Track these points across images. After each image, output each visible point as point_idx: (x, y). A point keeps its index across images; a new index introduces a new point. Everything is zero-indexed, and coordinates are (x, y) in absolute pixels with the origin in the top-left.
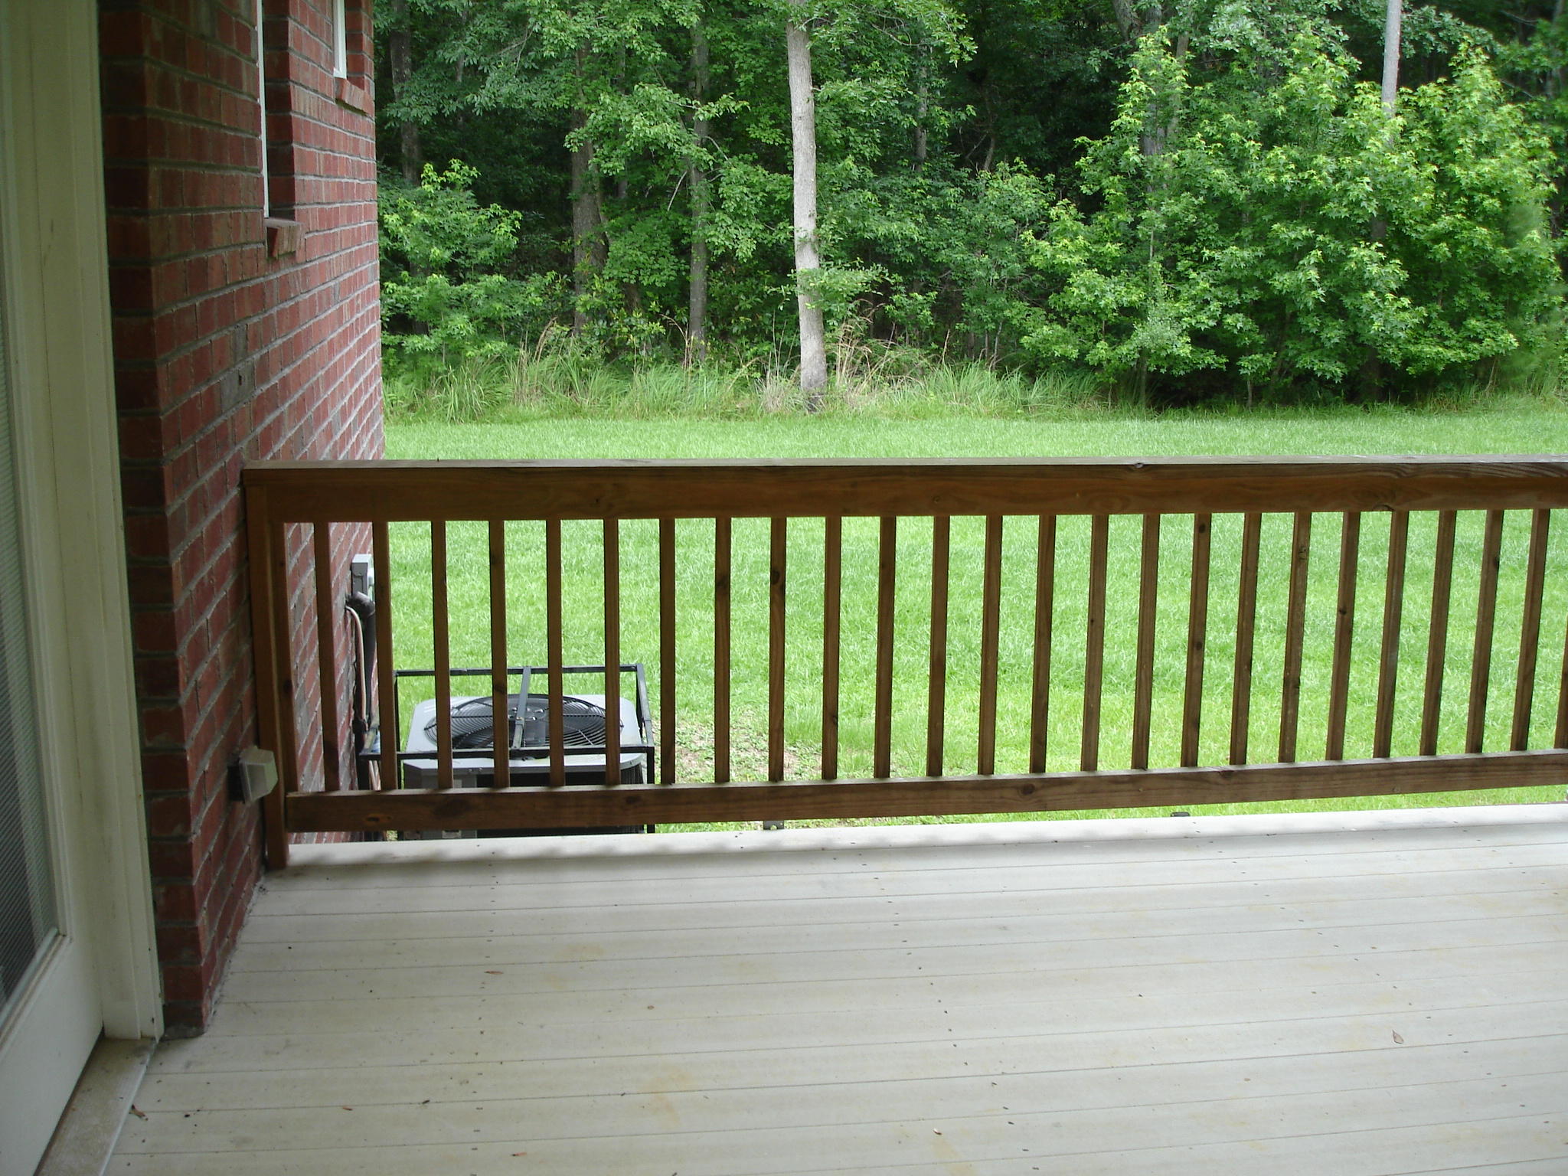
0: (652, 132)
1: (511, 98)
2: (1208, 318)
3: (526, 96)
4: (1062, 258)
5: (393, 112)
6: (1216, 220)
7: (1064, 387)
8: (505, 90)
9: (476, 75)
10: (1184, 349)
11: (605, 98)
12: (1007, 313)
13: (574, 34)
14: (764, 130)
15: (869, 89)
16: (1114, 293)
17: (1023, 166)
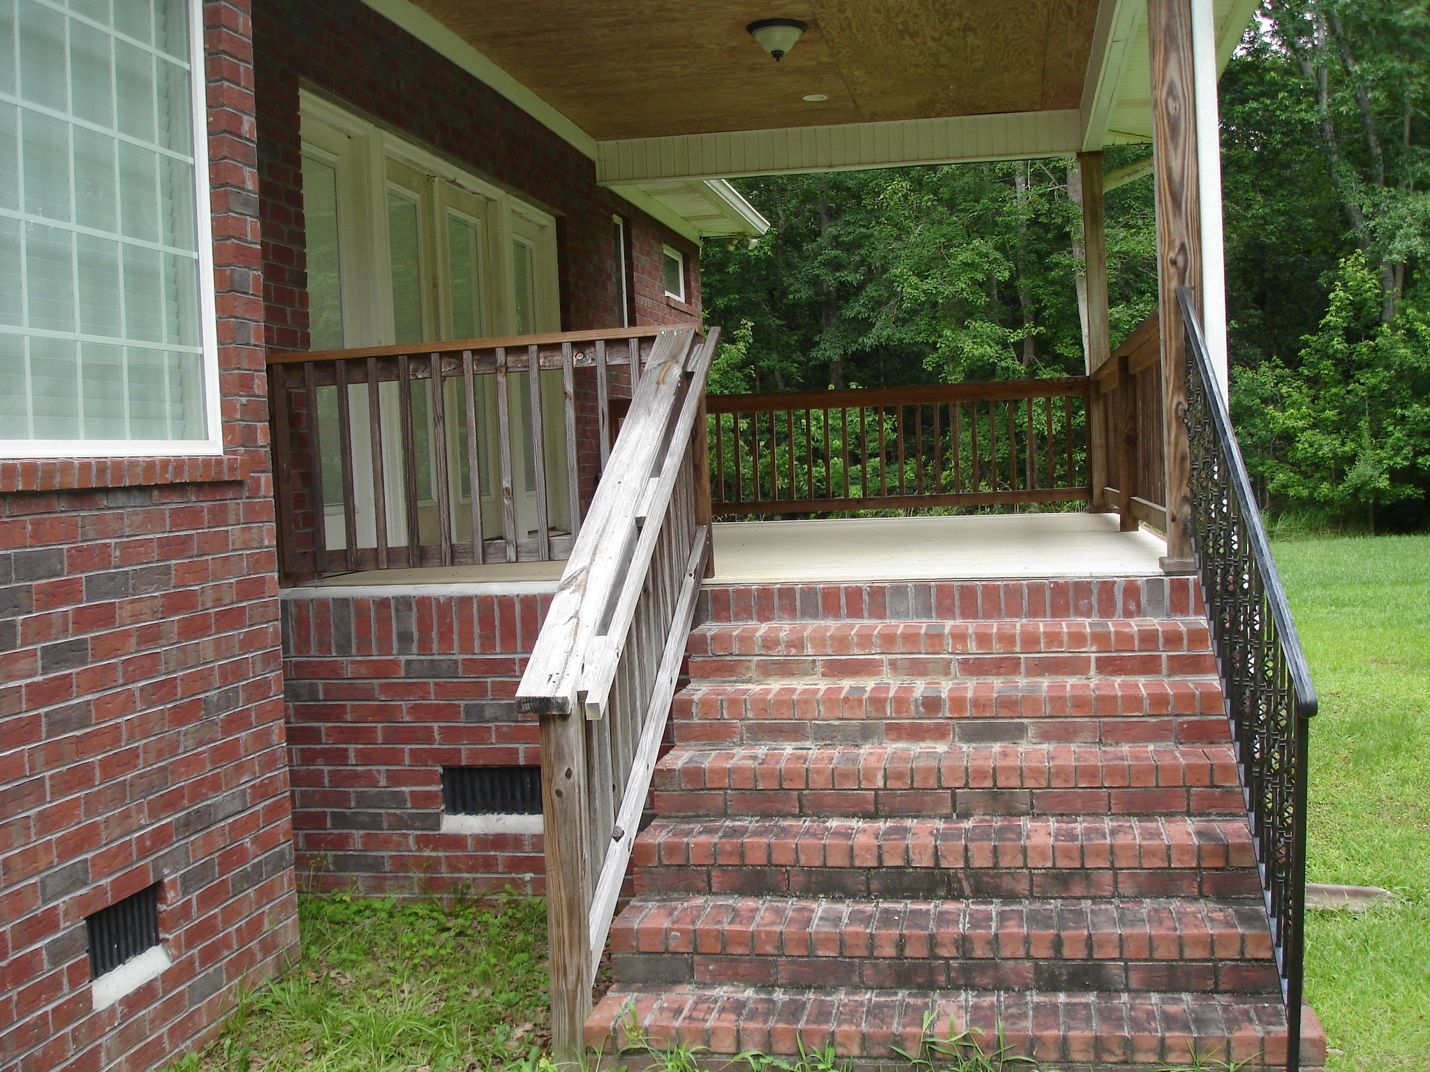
0: (978, 352)
1: (889, 338)
2: (1403, 460)
3: (898, 335)
4: (1290, 423)
5: (814, 354)
6: (1409, 388)
7: (1303, 520)
8: (885, 333)
9: (865, 325)
10: (1383, 483)
11: (948, 333)
12: (1260, 469)
13: (924, 291)
14: (1066, 347)
15: (1131, 312)
16: (1328, 445)
17: (1279, 362)
